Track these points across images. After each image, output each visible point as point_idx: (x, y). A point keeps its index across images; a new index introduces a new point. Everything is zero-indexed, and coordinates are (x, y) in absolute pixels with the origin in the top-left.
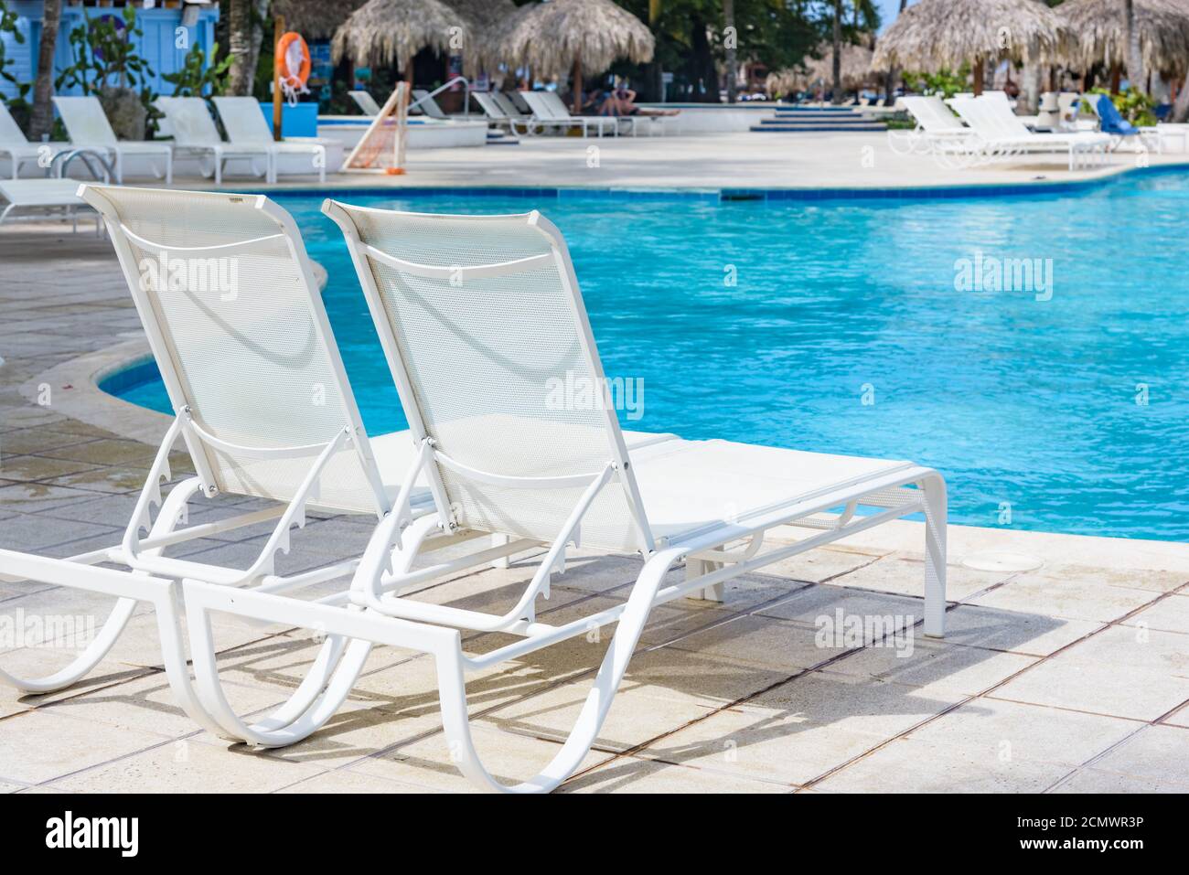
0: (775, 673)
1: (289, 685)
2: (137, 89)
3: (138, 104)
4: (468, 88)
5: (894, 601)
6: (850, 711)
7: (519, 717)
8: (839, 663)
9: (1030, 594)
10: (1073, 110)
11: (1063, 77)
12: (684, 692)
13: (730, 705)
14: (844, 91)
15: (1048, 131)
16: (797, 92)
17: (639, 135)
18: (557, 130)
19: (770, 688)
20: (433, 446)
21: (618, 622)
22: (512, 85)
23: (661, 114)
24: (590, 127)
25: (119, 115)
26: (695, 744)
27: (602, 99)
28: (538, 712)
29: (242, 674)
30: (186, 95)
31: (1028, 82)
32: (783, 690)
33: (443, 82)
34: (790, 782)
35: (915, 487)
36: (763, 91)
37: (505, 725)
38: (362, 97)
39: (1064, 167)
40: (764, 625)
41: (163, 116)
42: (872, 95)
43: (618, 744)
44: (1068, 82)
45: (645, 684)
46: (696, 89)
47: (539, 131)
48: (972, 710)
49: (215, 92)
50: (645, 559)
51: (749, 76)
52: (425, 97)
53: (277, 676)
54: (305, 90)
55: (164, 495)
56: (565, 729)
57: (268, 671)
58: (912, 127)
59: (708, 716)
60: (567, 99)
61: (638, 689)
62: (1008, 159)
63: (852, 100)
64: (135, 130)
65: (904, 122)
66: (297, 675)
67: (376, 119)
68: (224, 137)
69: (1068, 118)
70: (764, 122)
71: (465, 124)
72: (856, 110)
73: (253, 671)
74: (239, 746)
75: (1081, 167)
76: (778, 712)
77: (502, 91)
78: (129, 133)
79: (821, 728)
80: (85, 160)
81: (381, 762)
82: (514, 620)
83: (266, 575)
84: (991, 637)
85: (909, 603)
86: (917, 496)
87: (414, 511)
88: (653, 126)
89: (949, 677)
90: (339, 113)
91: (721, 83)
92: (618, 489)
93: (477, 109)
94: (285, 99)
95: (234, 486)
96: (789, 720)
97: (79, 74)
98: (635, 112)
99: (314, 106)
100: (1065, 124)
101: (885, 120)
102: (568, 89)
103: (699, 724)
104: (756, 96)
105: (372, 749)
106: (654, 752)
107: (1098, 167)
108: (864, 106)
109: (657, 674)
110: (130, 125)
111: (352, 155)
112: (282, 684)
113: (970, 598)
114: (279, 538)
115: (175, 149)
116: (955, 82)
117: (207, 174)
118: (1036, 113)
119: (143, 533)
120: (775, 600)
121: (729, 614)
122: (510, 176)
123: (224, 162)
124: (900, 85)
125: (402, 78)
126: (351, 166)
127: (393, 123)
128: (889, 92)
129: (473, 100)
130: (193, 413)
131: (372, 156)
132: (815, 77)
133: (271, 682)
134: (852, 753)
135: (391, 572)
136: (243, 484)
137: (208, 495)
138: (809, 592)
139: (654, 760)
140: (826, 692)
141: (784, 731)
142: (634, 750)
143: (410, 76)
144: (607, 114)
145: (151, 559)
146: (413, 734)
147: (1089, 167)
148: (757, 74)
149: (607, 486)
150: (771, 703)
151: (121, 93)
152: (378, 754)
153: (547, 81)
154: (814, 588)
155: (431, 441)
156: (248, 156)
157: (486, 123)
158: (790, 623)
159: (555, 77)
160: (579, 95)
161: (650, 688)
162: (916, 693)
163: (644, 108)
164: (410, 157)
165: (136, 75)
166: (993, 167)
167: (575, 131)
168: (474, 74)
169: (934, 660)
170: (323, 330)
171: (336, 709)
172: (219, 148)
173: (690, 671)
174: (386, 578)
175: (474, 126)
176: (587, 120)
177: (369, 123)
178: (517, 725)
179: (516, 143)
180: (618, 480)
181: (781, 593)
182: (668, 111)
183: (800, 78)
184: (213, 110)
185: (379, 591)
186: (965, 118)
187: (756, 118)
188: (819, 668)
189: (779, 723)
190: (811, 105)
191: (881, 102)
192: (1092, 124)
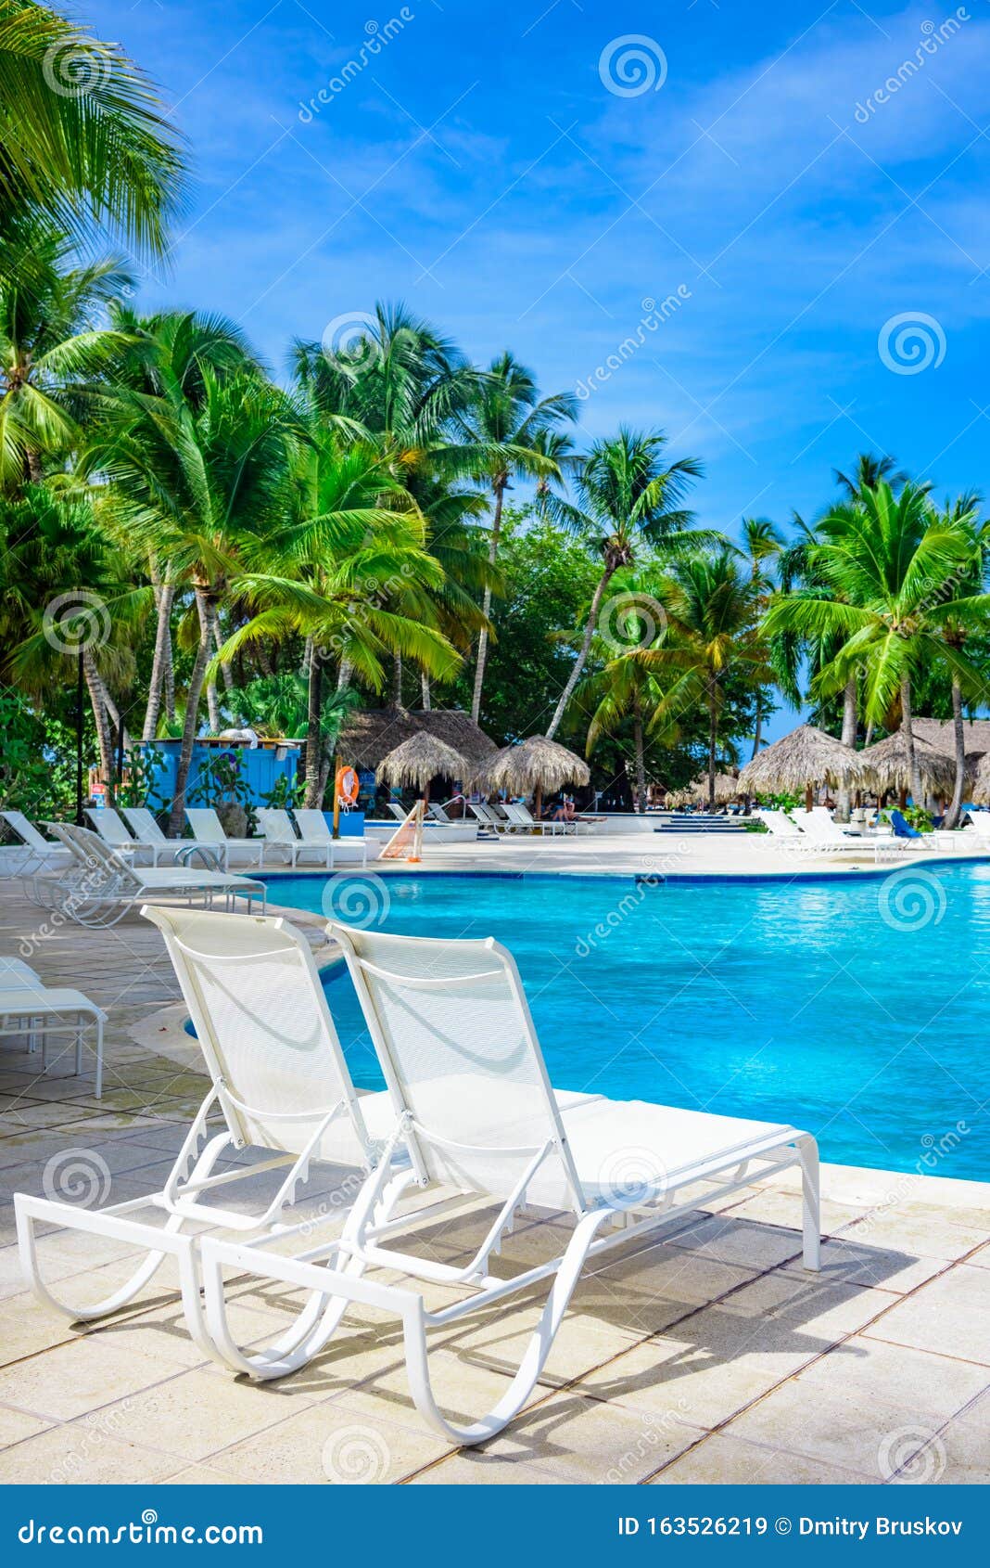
0: (685, 1304)
1: (292, 1311)
2: (242, 804)
3: (243, 813)
4: (465, 802)
5: (777, 1233)
6: (750, 1348)
7: (476, 1347)
8: (736, 1296)
9: (885, 1230)
10: (875, 819)
11: (865, 796)
12: (611, 1322)
13: (649, 1337)
14: (715, 805)
15: (858, 835)
16: (685, 804)
17: (579, 834)
18: (525, 830)
19: (681, 1320)
20: (411, 1117)
21: (556, 1274)
22: (495, 800)
23: (595, 820)
24: (546, 829)
25: (230, 821)
26: (620, 1380)
27: (554, 810)
28: (492, 1342)
29: (256, 1298)
30: (276, 808)
31: (842, 799)
32: (691, 1323)
33: (450, 799)
34: (701, 1425)
35: (793, 1145)
36: (662, 804)
37: (466, 1355)
38: (396, 808)
39: (871, 860)
40: (675, 1255)
41: (259, 822)
42: (735, 806)
43: (556, 1378)
44: (869, 800)
45: (579, 1314)
46: (618, 802)
47: (513, 830)
48: (850, 1350)
49: (295, 805)
50: (579, 1218)
51: (653, 794)
52: (437, 808)
53: (285, 1301)
54: (355, 804)
55: (200, 1152)
56: (514, 1361)
57: (277, 1295)
58: (765, 831)
59: (631, 1348)
60: (531, 809)
61: (574, 1319)
62: (832, 854)
63: (722, 810)
64: (240, 831)
65: (757, 827)
66: (300, 1301)
67: (404, 823)
68: (299, 836)
69: (872, 825)
70: (663, 826)
71: (463, 826)
72: (726, 818)
73: (264, 1296)
74: (243, 1378)
75: (883, 861)
76: (687, 1346)
77: (489, 803)
78: (236, 832)
79: (725, 1365)
80: (200, 853)
81: (360, 1395)
82: (471, 1274)
83: (274, 1223)
84: (858, 1272)
85: (789, 1236)
86: (796, 1153)
87: (393, 1167)
88: (590, 828)
89: (827, 1313)
90: (381, 818)
91: (635, 798)
92: (556, 1161)
93: (471, 815)
94: (341, 810)
95: (257, 1141)
96: (699, 1355)
97: (204, 793)
98: (577, 819)
99: (363, 814)
100: (869, 830)
101: (746, 825)
102: (532, 802)
103: (623, 1357)
104: (658, 807)
105: (354, 1381)
106: (586, 1388)
107: (895, 860)
108: (730, 816)
109: (589, 1303)
110: (237, 827)
111: (386, 848)
112: (287, 1309)
113: (838, 1231)
114: (286, 1191)
115: (265, 844)
116: (791, 801)
117: (286, 861)
118: (848, 821)
119: (181, 1181)
120: (683, 1230)
121: (647, 1242)
122: (491, 863)
123: (298, 853)
124: (754, 800)
125: (421, 796)
126: (385, 856)
127: (415, 825)
128: (747, 805)
129: (469, 809)
130: (227, 1082)
131: (400, 848)
132: (697, 795)
133: (280, 1307)
134: (753, 1394)
135: (374, 1225)
136: (264, 1138)
137: (237, 1147)
138: (709, 1223)
139: (586, 1397)
140: (727, 1325)
141: (695, 1367)
142: (571, 1384)
143: (427, 796)
144: (558, 820)
145: (186, 1206)
146: (388, 1363)
147: (889, 861)
148: (659, 793)
149: (548, 1157)
150: (684, 1337)
151: (231, 806)
152: (357, 1386)
153: (519, 796)
154: (712, 1219)
155: (410, 1113)
156: (315, 848)
157: (477, 826)
158: (693, 1253)
159: (524, 794)
160: (539, 807)
161: (583, 1318)
162: (801, 1330)
163: (582, 815)
164: (425, 849)
165: (242, 794)
166: (822, 859)
167: (537, 831)
168: (470, 792)
169: (813, 1296)
170: (328, 1026)
171: (329, 1338)
172: (296, 844)
173: (618, 1300)
174: (369, 1228)
175: (470, 827)
176: (545, 824)
177: (399, 825)
178: (475, 1355)
179: (497, 839)
180: (556, 1153)
181: (687, 1223)
182: (599, 818)
183: (688, 795)
184: (292, 817)
185: (362, 1243)
186: (800, 824)
187: (658, 823)
188: (720, 1300)
189: (689, 1358)
190: (695, 814)
191: (741, 812)
192: (888, 830)
